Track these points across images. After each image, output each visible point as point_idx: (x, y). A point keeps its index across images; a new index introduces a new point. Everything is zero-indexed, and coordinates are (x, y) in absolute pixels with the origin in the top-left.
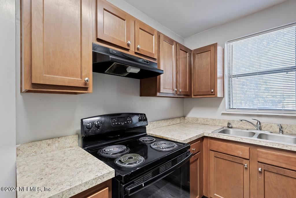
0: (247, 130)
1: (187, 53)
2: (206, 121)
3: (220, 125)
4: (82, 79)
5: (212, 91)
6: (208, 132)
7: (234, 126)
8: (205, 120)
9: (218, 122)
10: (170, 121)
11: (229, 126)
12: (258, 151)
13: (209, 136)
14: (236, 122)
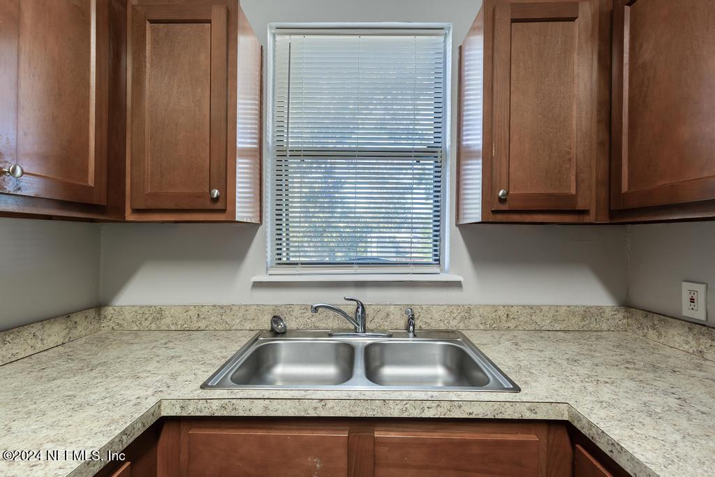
0: (330, 335)
2: (195, 318)
3: (248, 326)
5: (215, 196)
7: (291, 324)
8: (193, 313)
9: (241, 314)
11: (277, 329)
12: (376, 442)
13: (184, 414)
14: (297, 312)
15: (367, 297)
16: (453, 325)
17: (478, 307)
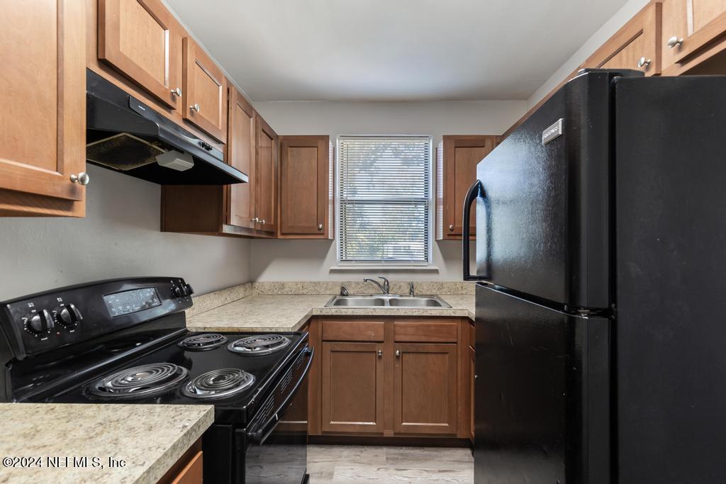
1: (272, 139)
2: (301, 288)
3: (328, 292)
4: (62, 174)
5: (320, 227)
6: (321, 306)
7: (351, 292)
8: (300, 285)
9: (324, 286)
10: (225, 294)
11: (343, 293)
12: (395, 326)
13: (322, 314)
14: (353, 285)
15: (391, 277)
16: (434, 292)
17: (447, 283)
